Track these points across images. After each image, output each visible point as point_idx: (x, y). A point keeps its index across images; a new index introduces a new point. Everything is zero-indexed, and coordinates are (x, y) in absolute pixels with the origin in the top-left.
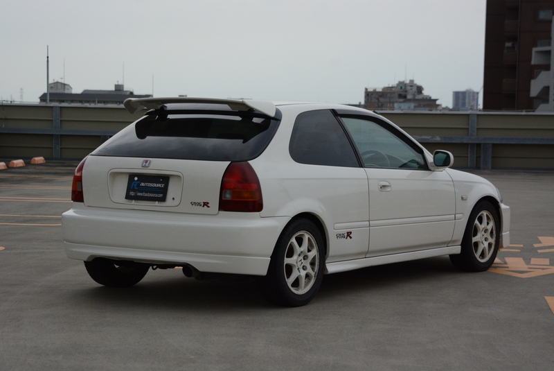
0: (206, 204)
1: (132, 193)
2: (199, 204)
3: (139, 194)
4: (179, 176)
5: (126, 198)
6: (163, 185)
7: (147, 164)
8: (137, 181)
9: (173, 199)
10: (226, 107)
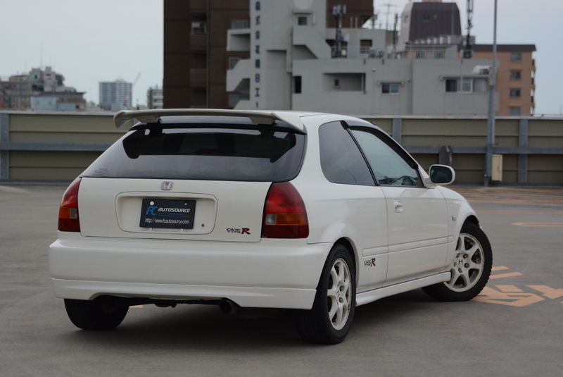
0: (245, 231)
1: (148, 220)
2: (237, 231)
3: (157, 221)
4: (212, 200)
5: (141, 226)
6: (188, 210)
7: (168, 187)
8: (154, 205)
9: (203, 225)
10: (247, 120)
